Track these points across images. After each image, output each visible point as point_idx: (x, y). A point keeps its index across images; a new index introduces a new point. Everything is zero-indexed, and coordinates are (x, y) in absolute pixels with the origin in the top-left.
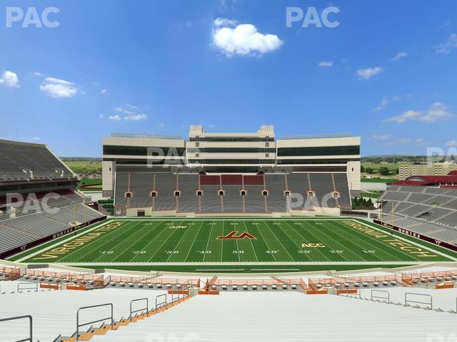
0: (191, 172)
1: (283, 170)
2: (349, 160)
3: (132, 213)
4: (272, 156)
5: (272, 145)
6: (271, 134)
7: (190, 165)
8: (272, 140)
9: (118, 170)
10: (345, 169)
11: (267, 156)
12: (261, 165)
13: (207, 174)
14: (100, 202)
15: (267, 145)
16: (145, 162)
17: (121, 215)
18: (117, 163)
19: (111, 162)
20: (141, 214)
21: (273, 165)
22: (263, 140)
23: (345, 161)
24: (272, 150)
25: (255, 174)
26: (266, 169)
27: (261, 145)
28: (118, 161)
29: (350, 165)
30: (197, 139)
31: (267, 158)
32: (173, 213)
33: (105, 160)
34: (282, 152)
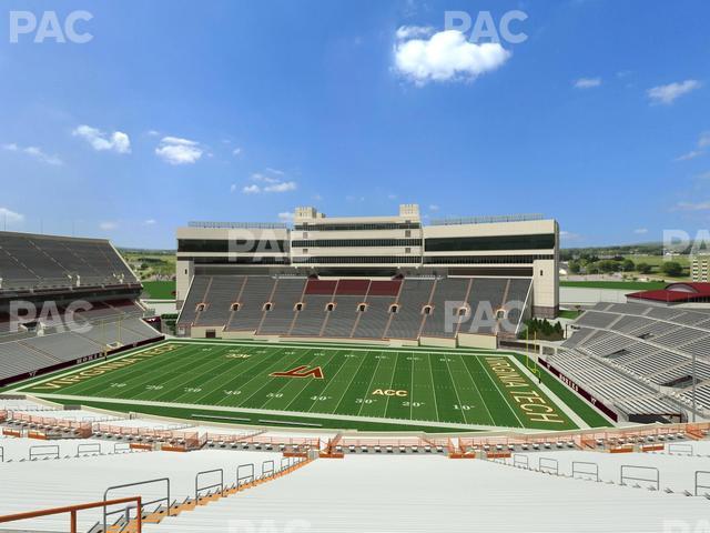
0: (298, 275)
1: (435, 272)
2: (536, 257)
3: (199, 332)
4: (416, 251)
5: (415, 234)
6: (414, 217)
7: (296, 266)
8: (416, 226)
9: (197, 272)
10: (530, 272)
11: (408, 250)
12: (399, 265)
13: (320, 278)
14: (163, 316)
15: (408, 234)
16: (225, 261)
17: (185, 336)
18: (196, 263)
19: (188, 262)
20: (211, 335)
21: (417, 265)
22: (401, 226)
23: (530, 259)
24: (417, 242)
25: (389, 279)
26: (409, 272)
27: (399, 234)
28: (198, 261)
29: (537, 265)
30: (306, 227)
31: (407, 255)
32: (250, 335)
33: (180, 259)
34: (432, 244)
